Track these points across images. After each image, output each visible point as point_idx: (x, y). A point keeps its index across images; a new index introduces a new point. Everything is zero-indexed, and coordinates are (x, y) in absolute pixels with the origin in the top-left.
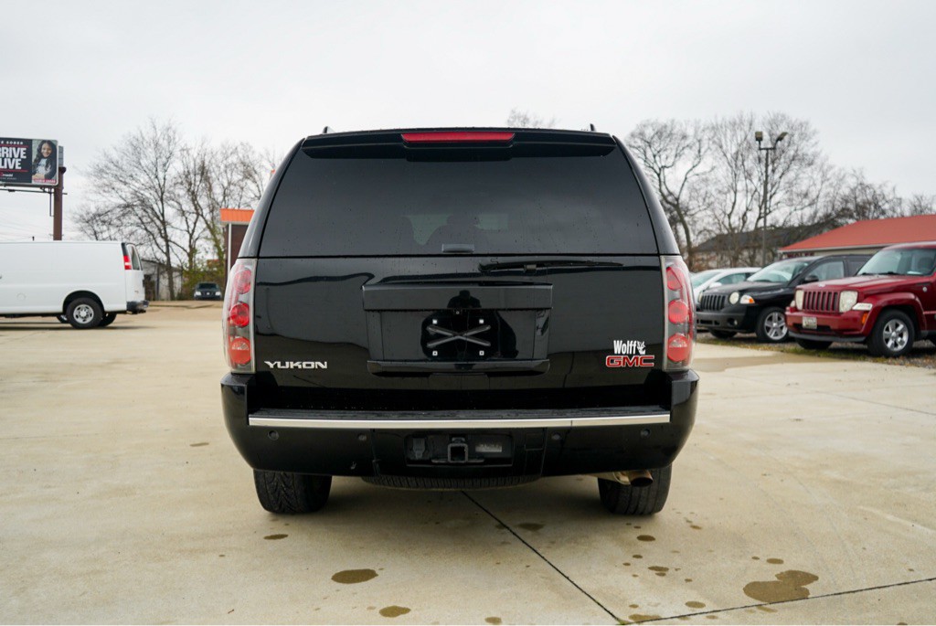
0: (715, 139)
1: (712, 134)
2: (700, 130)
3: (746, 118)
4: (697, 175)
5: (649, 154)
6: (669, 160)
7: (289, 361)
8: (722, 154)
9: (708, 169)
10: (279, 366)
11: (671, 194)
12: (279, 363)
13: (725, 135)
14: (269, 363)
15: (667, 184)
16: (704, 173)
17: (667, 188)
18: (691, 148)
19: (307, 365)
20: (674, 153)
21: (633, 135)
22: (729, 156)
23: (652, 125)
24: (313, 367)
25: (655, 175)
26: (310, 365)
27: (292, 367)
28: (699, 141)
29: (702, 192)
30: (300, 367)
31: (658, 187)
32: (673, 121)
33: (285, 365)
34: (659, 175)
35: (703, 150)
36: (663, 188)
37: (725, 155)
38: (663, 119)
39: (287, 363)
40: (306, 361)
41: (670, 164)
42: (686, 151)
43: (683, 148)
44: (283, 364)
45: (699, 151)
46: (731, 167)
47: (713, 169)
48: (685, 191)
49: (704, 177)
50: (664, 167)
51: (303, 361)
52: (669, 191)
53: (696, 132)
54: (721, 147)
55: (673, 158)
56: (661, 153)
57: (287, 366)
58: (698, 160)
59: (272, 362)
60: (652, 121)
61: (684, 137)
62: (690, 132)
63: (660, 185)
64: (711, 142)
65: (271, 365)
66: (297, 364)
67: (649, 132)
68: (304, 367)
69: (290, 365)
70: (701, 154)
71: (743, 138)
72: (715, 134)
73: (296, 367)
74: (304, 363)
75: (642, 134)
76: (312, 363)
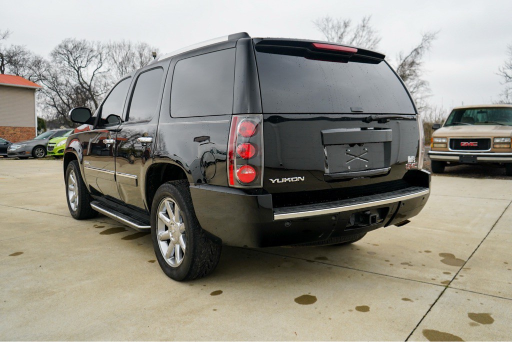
0: (110, 53)
1: (108, 51)
2: (101, 48)
3: (127, 43)
4: (100, 73)
5: (71, 59)
6: (83, 63)
7: (284, 178)
8: (114, 62)
9: (106, 70)
10: (278, 182)
11: (86, 83)
12: (278, 180)
13: (116, 52)
14: (271, 180)
15: (82, 77)
16: (104, 72)
17: (83, 80)
18: (96, 57)
19: (294, 179)
20: (86, 59)
21: (60, 47)
22: (118, 63)
23: (72, 42)
24: (297, 180)
25: (76, 72)
26: (295, 179)
27: (285, 181)
28: (100, 54)
29: (103, 83)
30: (290, 181)
31: (78, 78)
32: (84, 41)
33: (281, 180)
34: (78, 72)
35: (103, 59)
36: (81, 79)
37: (116, 62)
38: (79, 39)
39: (283, 179)
40: (293, 177)
41: (84, 66)
42: (93, 59)
43: (92, 57)
44: (280, 180)
45: (101, 60)
46: (120, 69)
47: (109, 70)
48: (93, 82)
49: (104, 74)
50: (80, 67)
51: (291, 177)
52: (84, 81)
53: (98, 49)
54: (113, 58)
55: (86, 62)
56: (78, 59)
57: (283, 181)
58: (100, 64)
59: (274, 180)
60: (72, 39)
61: (92, 51)
62: (95, 48)
63: (79, 77)
64: (107, 55)
65: (273, 182)
66: (288, 179)
67: (70, 46)
68: (292, 181)
69: (284, 180)
70: (102, 61)
71: (125, 54)
72: (110, 51)
73: (288, 181)
74: (292, 178)
75: (66, 46)
76: (296, 178)
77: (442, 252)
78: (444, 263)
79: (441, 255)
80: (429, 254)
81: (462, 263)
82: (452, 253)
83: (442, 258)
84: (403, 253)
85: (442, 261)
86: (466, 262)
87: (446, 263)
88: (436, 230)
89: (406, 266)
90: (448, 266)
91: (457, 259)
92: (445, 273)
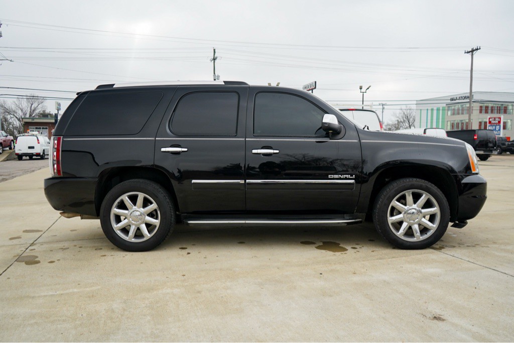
77: (37, 265)
78: (35, 256)
79: (38, 262)
80: (50, 261)
81: (19, 259)
82: (27, 266)
83: (37, 259)
84: (74, 255)
85: (37, 257)
86: (16, 261)
87: (33, 256)
88: (51, 293)
89: (64, 248)
90: (32, 254)
91: (23, 262)
92: (35, 249)
